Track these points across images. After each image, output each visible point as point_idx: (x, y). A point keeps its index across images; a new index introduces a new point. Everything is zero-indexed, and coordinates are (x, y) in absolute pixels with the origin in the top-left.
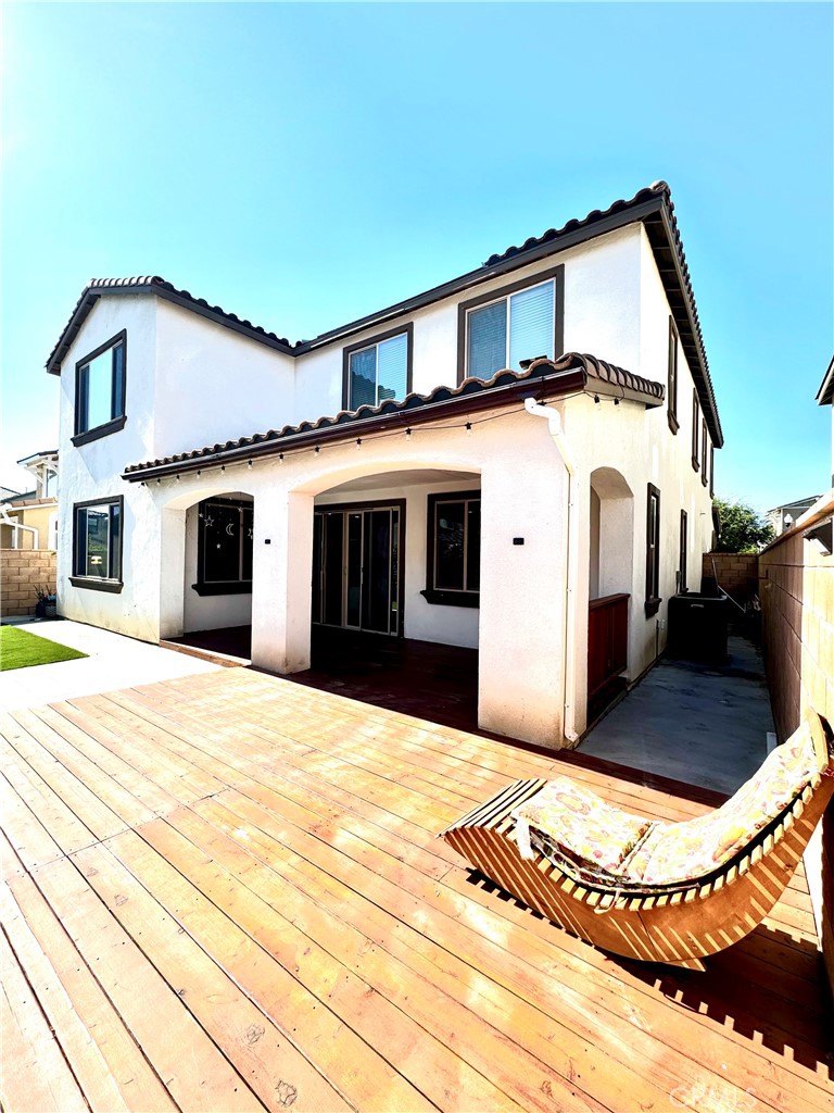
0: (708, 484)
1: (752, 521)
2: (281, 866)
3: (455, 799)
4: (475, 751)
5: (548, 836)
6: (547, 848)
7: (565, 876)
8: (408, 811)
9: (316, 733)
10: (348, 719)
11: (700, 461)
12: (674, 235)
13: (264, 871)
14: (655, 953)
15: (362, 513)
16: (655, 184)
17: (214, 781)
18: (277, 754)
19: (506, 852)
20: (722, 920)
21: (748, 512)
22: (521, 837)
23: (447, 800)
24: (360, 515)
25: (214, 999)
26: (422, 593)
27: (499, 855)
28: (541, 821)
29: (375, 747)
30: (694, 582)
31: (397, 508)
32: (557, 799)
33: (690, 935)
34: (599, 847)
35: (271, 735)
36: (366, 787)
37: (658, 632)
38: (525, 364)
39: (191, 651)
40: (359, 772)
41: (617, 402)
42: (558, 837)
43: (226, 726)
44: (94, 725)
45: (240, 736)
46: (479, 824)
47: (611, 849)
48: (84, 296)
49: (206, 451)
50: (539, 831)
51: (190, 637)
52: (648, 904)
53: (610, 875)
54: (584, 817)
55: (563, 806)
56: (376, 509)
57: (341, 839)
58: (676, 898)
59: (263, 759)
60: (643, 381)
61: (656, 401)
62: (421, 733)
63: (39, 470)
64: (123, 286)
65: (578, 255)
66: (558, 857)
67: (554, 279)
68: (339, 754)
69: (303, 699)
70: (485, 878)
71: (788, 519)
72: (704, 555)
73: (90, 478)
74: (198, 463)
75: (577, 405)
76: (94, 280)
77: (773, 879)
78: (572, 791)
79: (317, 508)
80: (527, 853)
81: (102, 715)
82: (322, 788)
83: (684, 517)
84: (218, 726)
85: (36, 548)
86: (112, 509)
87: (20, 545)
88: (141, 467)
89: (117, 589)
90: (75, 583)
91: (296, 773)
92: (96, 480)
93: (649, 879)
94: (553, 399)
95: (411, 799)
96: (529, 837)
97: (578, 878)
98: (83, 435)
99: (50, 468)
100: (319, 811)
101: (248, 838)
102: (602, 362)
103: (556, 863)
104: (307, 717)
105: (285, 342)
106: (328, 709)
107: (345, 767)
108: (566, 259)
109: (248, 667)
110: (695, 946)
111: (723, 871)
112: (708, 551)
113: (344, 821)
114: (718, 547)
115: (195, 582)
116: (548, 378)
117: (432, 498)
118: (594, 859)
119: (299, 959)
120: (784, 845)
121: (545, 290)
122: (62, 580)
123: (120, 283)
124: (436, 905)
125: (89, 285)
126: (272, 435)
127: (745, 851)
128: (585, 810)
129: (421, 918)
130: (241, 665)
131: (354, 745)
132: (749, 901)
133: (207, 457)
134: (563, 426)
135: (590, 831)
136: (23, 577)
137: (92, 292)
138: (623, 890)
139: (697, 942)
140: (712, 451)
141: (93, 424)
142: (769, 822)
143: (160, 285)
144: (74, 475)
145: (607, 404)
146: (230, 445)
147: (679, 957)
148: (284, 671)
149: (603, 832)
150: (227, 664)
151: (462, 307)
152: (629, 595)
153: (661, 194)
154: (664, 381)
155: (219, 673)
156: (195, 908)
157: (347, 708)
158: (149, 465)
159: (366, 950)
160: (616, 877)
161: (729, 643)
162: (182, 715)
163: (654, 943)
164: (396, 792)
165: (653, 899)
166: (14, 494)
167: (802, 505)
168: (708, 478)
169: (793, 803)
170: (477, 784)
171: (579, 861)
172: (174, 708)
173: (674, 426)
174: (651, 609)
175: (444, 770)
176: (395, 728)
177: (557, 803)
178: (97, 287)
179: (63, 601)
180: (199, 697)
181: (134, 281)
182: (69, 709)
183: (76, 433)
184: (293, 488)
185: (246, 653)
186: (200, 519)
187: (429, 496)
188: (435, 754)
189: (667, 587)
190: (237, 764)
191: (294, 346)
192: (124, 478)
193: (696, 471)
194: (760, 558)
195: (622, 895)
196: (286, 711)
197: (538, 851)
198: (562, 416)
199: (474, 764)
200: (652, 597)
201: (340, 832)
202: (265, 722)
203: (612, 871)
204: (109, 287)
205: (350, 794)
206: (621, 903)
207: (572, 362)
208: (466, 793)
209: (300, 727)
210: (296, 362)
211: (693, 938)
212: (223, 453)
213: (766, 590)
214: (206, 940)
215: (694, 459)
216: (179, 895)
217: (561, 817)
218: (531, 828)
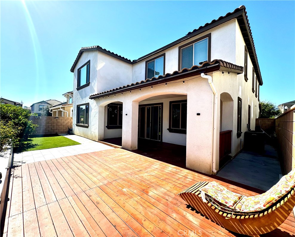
0: (258, 97)
1: (273, 108)
2: (136, 199)
3: (181, 186)
4: (186, 173)
5: (210, 196)
6: (210, 200)
7: (216, 208)
8: (168, 188)
9: (141, 166)
10: (149, 163)
11: (255, 90)
12: (247, 21)
13: (132, 200)
14: (245, 232)
15: (151, 107)
16: (240, 6)
17: (116, 177)
18: (131, 171)
19: (198, 200)
20: (267, 224)
21: (272, 105)
22: (203, 196)
23: (179, 186)
24: (150, 107)
25: (123, 228)
26: (168, 129)
27: (196, 201)
28: (208, 192)
29: (157, 171)
30: (253, 127)
31: (161, 105)
32: (213, 187)
33: (256, 227)
34: (227, 201)
35: (130, 166)
36: (156, 181)
37: (241, 142)
38: (201, 63)
39: (106, 143)
40: (154, 177)
41: (229, 73)
42: (214, 197)
43: (117, 163)
44: (85, 161)
45: (122, 166)
46: (190, 192)
47: (230, 202)
48: (80, 52)
49: (111, 91)
50: (208, 195)
51: (105, 140)
52: (243, 217)
53: (230, 208)
54: (221, 192)
55: (215, 189)
56: (154, 106)
57: (151, 193)
58: (251, 216)
59: (128, 172)
60: (237, 66)
61: (241, 72)
62: (170, 168)
63: (68, 97)
64: (90, 49)
65: (215, 30)
66: (214, 203)
67: (208, 38)
68: (148, 172)
69: (137, 157)
70: (191, 207)
71: (286, 108)
72: (256, 119)
73: (81, 98)
74: (108, 94)
75: (217, 75)
76: (82, 48)
77: (284, 213)
78: (217, 185)
79: (139, 106)
80: (204, 201)
81: (87, 158)
82: (144, 180)
83: (249, 107)
84: (116, 163)
85: (67, 116)
86: (86, 106)
87: (64, 116)
88: (94, 95)
89: (87, 127)
90: (77, 125)
91: (137, 176)
92: (82, 99)
93: (243, 211)
94: (209, 73)
95: (169, 185)
96: (205, 196)
97: (220, 209)
98: (79, 88)
99: (70, 96)
100: (144, 186)
101: (126, 191)
102: (225, 62)
103: (213, 204)
104: (138, 162)
105: (130, 60)
106: (143, 160)
107: (149, 175)
108: (212, 31)
109: (121, 148)
110: (258, 231)
111: (267, 209)
112: (257, 118)
113: (151, 189)
114: (261, 116)
115: (107, 125)
116: (208, 67)
117: (171, 102)
118: (225, 204)
119: (143, 222)
120: (288, 203)
121: (205, 41)
122: (74, 125)
123: (89, 48)
124: (178, 213)
125: (81, 49)
126: (128, 86)
127: (275, 204)
128: (221, 191)
129: (174, 215)
130: (119, 148)
131: (151, 170)
132: (276, 219)
133: (111, 92)
134: (212, 81)
135: (224, 196)
136: (65, 124)
137: (82, 51)
138: (234, 213)
139: (258, 230)
140: (259, 86)
141: (82, 85)
142: (282, 196)
143: (99, 48)
144: (77, 98)
145: (226, 74)
146: (117, 89)
147: (252, 234)
148: (131, 150)
149: (227, 197)
150: (115, 147)
151: (180, 48)
152: (232, 131)
153: (242, 9)
154: (243, 66)
155: (114, 149)
156: (116, 207)
157: (148, 160)
158: (96, 95)
159: (160, 222)
160: (232, 209)
161: (265, 147)
162: (106, 160)
163: (244, 229)
164: (164, 183)
165: (244, 216)
166: (61, 103)
167: (291, 103)
168: (258, 95)
169: (291, 191)
170: (187, 182)
171: (221, 204)
172: (104, 158)
173: (246, 79)
174: (239, 135)
175: (177, 178)
176: (162, 166)
177: (213, 188)
178: (83, 49)
179: (74, 130)
180: (110, 155)
181: (92, 47)
182: (79, 157)
183: (78, 87)
184: (134, 100)
185: (120, 145)
186: (108, 109)
187: (170, 102)
188: (174, 174)
189: (244, 129)
190: (121, 173)
191: (132, 61)
192: (90, 98)
193: (254, 93)
194: (276, 120)
195: (234, 214)
196: (132, 160)
197: (208, 200)
198: (212, 78)
199: (186, 177)
200: (239, 131)
201: (150, 192)
202: (127, 163)
203: (231, 207)
204: (86, 49)
205: (151, 183)
206: (234, 217)
207: (215, 62)
208: (184, 184)
209: (137, 164)
210: (133, 66)
211: (257, 229)
212: (115, 91)
213: (279, 130)
214: (119, 215)
215: (253, 89)
216: (111, 203)
217: (214, 192)
218: (205, 194)
